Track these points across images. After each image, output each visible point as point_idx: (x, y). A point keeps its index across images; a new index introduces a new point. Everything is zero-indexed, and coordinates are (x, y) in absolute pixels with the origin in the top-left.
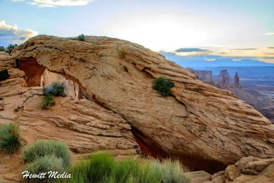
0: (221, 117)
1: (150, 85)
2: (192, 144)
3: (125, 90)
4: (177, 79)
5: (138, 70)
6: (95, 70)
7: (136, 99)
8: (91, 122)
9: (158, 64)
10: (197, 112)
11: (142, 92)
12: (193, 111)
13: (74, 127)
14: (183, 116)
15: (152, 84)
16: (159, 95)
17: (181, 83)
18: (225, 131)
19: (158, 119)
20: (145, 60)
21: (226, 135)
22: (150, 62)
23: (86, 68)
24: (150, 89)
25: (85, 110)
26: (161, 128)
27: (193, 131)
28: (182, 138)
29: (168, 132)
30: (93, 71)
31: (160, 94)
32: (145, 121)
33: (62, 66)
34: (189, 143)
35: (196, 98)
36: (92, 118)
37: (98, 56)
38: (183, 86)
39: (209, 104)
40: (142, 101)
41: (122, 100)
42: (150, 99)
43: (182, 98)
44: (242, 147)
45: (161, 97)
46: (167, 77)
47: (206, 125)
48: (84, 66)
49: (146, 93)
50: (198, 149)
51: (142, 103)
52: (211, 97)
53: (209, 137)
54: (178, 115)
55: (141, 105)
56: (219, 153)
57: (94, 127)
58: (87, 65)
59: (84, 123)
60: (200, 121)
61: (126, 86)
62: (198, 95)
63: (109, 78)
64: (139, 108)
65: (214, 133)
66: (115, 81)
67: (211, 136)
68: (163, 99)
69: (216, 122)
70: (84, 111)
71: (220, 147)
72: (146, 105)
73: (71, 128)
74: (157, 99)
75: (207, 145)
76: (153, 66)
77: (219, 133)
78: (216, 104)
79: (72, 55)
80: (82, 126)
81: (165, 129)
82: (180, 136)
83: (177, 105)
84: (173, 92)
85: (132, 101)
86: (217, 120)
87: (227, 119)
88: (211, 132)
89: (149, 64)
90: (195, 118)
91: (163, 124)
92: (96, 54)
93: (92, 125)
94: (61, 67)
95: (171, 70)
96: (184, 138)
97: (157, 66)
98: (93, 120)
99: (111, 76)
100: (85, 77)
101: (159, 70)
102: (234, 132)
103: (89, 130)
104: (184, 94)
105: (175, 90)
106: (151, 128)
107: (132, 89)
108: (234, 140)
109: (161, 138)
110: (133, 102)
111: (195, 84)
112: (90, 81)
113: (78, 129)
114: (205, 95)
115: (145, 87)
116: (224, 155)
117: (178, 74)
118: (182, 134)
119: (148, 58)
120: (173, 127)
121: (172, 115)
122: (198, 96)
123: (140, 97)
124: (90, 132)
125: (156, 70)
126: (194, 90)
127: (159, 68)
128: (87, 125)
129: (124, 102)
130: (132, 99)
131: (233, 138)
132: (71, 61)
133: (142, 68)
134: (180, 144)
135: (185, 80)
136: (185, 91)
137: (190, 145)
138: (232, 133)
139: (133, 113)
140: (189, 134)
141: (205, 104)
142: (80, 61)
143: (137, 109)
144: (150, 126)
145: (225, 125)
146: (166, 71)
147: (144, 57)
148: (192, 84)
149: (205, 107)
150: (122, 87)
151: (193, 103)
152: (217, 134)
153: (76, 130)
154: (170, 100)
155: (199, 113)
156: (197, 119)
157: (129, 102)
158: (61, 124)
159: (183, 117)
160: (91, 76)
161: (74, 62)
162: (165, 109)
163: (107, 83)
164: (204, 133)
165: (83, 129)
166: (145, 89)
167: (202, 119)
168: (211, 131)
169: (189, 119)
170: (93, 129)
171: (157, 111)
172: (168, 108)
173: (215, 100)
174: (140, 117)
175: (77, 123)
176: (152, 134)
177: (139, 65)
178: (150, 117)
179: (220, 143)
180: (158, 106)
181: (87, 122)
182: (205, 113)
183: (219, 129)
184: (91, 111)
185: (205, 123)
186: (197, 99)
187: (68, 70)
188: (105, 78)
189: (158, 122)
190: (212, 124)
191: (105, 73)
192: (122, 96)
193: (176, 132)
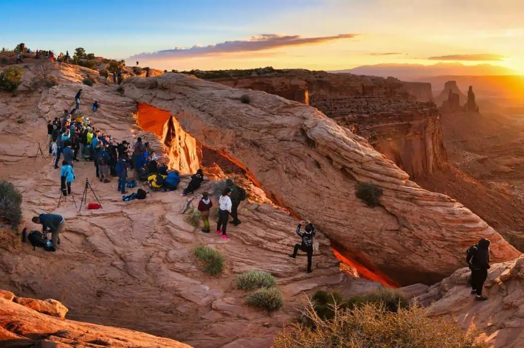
0: (436, 229)
1: (353, 191)
2: (406, 259)
3: (319, 195)
4: (386, 185)
5: (335, 168)
6: (274, 161)
7: (335, 207)
8: (284, 240)
9: (361, 163)
10: (411, 225)
11: (343, 200)
12: (406, 224)
13: (265, 246)
14: (396, 229)
15: (355, 189)
16: (365, 205)
17: (392, 191)
18: (442, 244)
19: (364, 233)
20: (345, 158)
21: (443, 248)
22: (351, 161)
23: (262, 156)
24: (353, 197)
25: (272, 223)
26: (370, 243)
27: (406, 246)
28: (395, 253)
29: (377, 247)
30: (271, 163)
31: (365, 203)
32: (347, 235)
33: (221, 144)
34: (402, 258)
35: (409, 209)
36: (283, 234)
37: (277, 140)
38: (393, 194)
39: (424, 216)
40: (343, 211)
41: (316, 208)
42: (354, 209)
43: (393, 209)
44: (458, 257)
45: (367, 207)
46: (375, 182)
47: (421, 239)
48: (257, 153)
49: (348, 202)
50: (413, 263)
51: (344, 214)
52: (426, 208)
53: (425, 251)
54: (389, 229)
55: (341, 216)
56: (435, 265)
57: (288, 245)
58: (262, 153)
59: (275, 240)
60: (414, 235)
61: (321, 191)
62: (411, 205)
63: (296, 176)
64: (340, 220)
65: (430, 247)
66: (305, 181)
67: (427, 250)
68: (369, 211)
69: (431, 236)
70: (271, 225)
71: (436, 260)
72: (348, 216)
73: (260, 246)
74: (362, 210)
75: (422, 259)
76: (356, 167)
77: (435, 246)
78: (431, 216)
79: (238, 133)
80: (274, 245)
81: (374, 245)
82: (392, 251)
83: (387, 217)
84: (383, 201)
85: (329, 210)
86: (433, 233)
87: (444, 231)
88: (427, 246)
89: (351, 162)
90: (408, 232)
91: (372, 238)
92: (273, 136)
93: (286, 243)
94: (221, 146)
95: (379, 172)
96: (397, 253)
97: (360, 166)
98: (285, 238)
99: (299, 174)
100: (260, 168)
101: (363, 172)
102: (451, 243)
103: (283, 249)
104: (395, 205)
105: (384, 199)
106: (356, 242)
107: (329, 195)
108: (451, 252)
109: (368, 254)
110: (330, 212)
111: (407, 192)
112: (268, 174)
113: (269, 248)
114: (419, 205)
115: (346, 194)
116: (441, 267)
117: (388, 179)
118: (394, 249)
119: (348, 154)
120: (384, 242)
121: (381, 229)
122: (412, 207)
123: (340, 206)
124: (284, 251)
125: (359, 172)
126: (406, 199)
127: (363, 169)
128: (279, 244)
129: (320, 211)
130: (329, 208)
131: (449, 249)
132: (238, 142)
133: (340, 167)
134: (392, 259)
135: (395, 186)
136: (397, 200)
137: (405, 260)
138: (449, 245)
139: (331, 224)
140: (403, 249)
141: (419, 216)
142: (251, 144)
143: (338, 221)
144: (354, 240)
145: (441, 238)
146: (372, 173)
147: (343, 153)
148: (404, 191)
149: (419, 219)
150: (315, 191)
151: (405, 215)
152: (433, 247)
153: (267, 249)
154: (378, 211)
155: (413, 226)
156: (411, 233)
157: (326, 211)
158: (248, 242)
159: (394, 230)
160: (268, 168)
161: (242, 144)
162: (372, 222)
163: (294, 182)
164: (419, 247)
165: (275, 247)
166: (346, 196)
167: (417, 233)
168: (427, 244)
169: (402, 234)
170: (288, 249)
171: (363, 225)
172: (377, 220)
173: (431, 211)
174: (342, 230)
175: (267, 241)
176: (357, 248)
177: (337, 162)
178: (354, 231)
179: (436, 255)
180: (363, 218)
181: (279, 240)
182: (420, 226)
183: (435, 242)
184: (280, 224)
185: (420, 237)
186: (411, 211)
187: (232, 152)
188: (291, 176)
189: (364, 236)
190: (427, 238)
191: (291, 168)
192: (315, 202)
193: (387, 248)
